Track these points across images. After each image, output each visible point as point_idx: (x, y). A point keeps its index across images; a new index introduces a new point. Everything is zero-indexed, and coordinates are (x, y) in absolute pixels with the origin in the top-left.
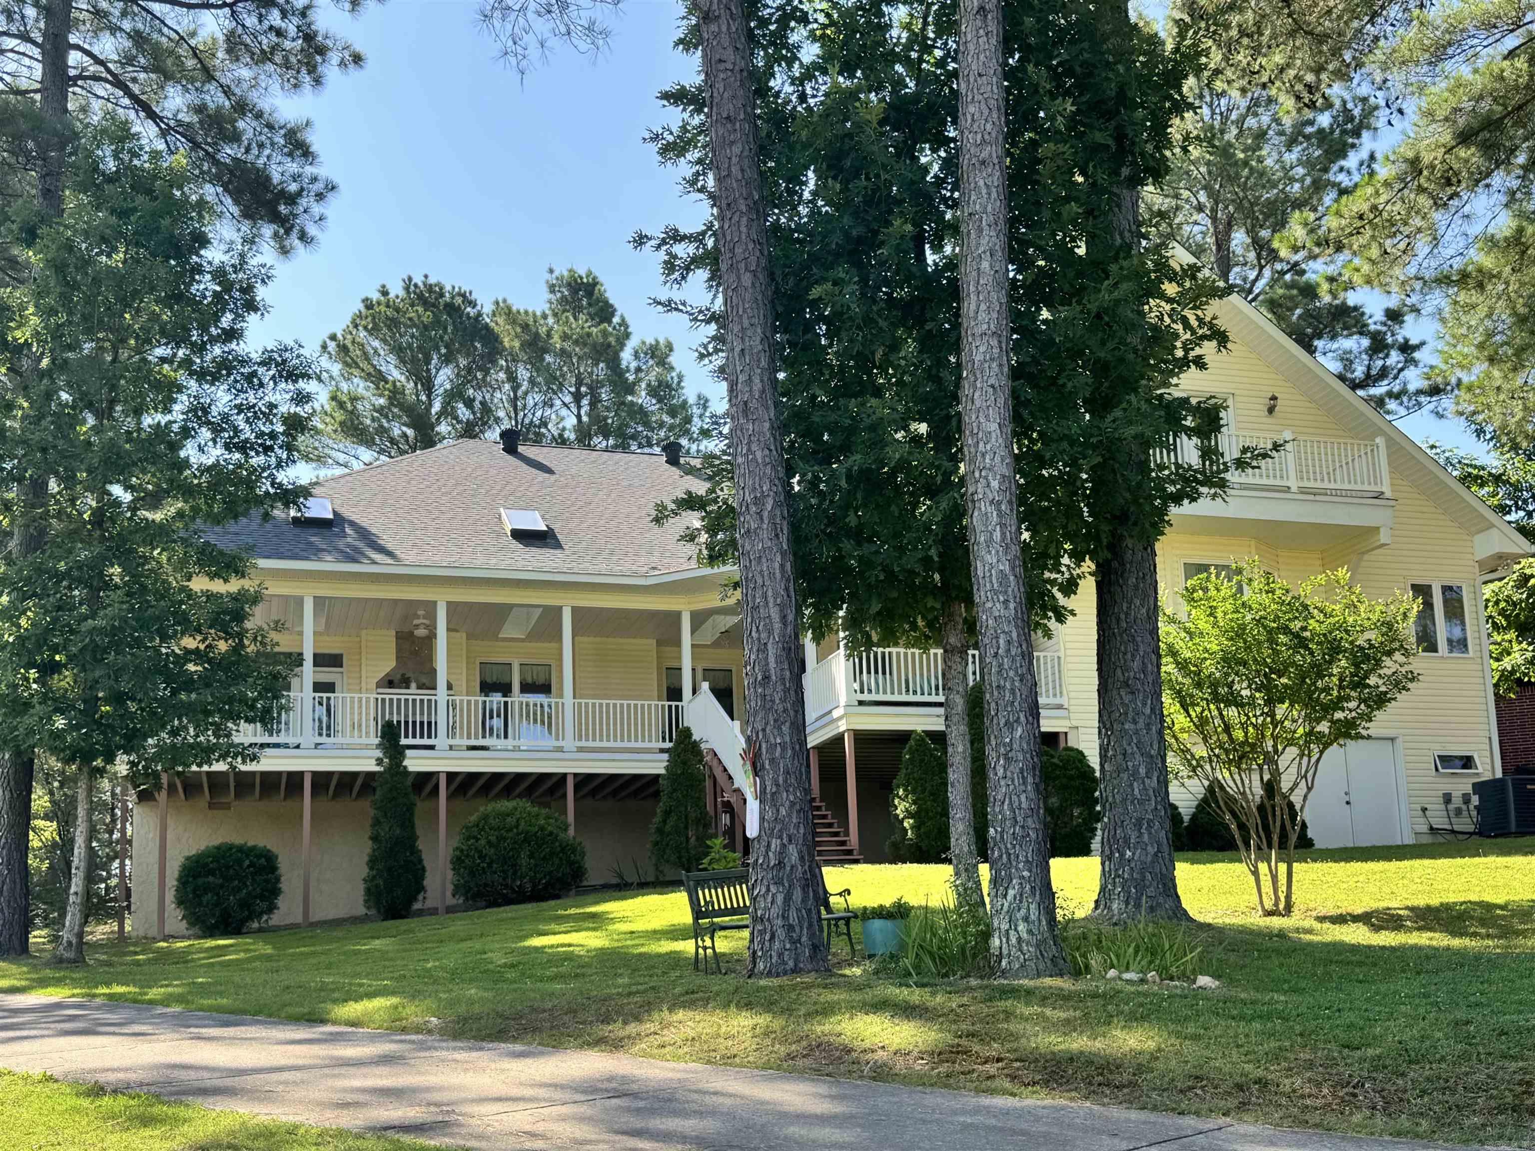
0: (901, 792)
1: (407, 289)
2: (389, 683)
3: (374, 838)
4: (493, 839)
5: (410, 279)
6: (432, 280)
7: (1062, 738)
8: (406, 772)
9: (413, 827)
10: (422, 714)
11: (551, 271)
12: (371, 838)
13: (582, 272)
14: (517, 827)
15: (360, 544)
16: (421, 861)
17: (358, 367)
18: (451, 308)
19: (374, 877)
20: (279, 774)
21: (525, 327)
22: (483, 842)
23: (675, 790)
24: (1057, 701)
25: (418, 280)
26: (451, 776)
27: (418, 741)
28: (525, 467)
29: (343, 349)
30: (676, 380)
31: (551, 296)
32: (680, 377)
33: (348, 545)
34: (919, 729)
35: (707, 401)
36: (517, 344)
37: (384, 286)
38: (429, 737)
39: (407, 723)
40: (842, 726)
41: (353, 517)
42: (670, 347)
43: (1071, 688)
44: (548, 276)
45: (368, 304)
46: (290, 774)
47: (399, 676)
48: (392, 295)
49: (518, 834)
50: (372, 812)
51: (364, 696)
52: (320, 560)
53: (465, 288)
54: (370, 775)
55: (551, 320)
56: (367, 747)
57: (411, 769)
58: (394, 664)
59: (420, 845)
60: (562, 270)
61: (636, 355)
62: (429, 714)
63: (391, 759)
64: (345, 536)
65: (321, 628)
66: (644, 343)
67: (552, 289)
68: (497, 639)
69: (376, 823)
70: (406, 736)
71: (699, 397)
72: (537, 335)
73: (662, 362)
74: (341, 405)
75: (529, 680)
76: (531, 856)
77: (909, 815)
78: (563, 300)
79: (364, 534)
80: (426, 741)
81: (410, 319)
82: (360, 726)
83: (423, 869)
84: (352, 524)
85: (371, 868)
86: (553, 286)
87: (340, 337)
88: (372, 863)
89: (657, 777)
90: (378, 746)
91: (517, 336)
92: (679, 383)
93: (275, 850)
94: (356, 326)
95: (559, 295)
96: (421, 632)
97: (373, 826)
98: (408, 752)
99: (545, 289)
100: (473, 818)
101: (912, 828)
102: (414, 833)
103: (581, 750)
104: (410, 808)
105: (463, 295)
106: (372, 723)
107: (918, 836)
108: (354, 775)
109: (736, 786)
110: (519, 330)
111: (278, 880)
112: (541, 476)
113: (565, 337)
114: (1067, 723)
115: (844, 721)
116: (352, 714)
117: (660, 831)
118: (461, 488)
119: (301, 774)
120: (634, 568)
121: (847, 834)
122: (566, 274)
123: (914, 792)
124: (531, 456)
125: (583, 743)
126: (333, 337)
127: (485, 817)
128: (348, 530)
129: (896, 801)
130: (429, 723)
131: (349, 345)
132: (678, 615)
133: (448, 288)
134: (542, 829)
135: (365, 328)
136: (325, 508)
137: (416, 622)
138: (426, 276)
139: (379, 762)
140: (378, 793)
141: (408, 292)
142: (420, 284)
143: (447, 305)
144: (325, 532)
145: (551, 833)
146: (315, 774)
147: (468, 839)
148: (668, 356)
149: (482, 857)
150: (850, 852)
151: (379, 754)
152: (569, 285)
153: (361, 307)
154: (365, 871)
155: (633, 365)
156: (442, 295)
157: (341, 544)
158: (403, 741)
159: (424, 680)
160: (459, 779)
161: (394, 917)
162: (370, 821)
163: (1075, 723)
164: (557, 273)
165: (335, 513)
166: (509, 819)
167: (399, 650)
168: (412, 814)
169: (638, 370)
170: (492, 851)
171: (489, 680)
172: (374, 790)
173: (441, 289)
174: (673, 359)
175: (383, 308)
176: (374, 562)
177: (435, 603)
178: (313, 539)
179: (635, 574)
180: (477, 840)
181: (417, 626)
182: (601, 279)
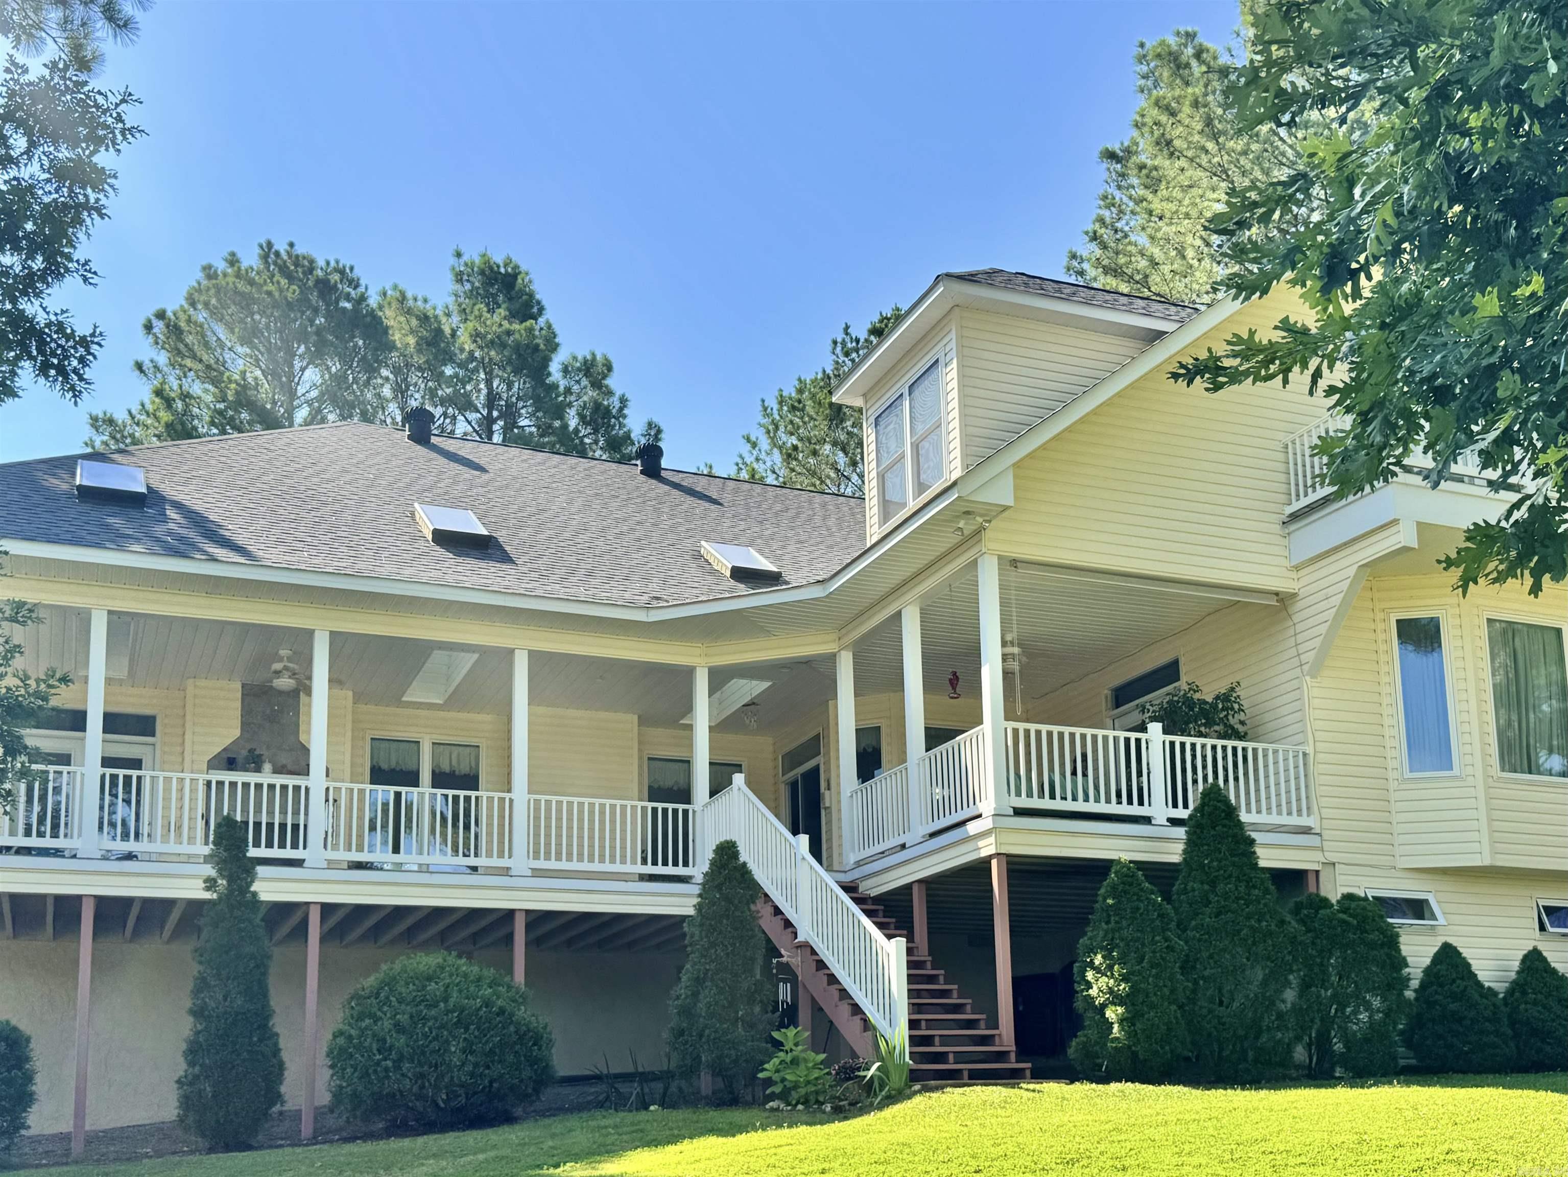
0: (1098, 960)
1: (265, 257)
2: (229, 761)
3: (198, 1013)
4: (403, 1018)
5: (270, 245)
6: (300, 250)
7: (1311, 879)
8: (254, 900)
9: (265, 994)
10: (284, 811)
11: (459, 255)
12: (192, 1012)
13: (498, 258)
14: (446, 1000)
15: (192, 534)
16: (276, 1051)
17: (194, 357)
18: (325, 287)
19: (196, 1077)
20: (43, 897)
21: (424, 319)
22: (387, 1024)
23: (713, 945)
24: (1304, 821)
25: (281, 246)
26: (327, 909)
27: (276, 853)
28: (442, 461)
29: (175, 330)
30: (617, 404)
31: (458, 287)
32: (623, 401)
33: (170, 533)
34: (1125, 857)
35: (659, 431)
36: (411, 340)
37: (233, 254)
38: (295, 846)
39: (257, 825)
40: (987, 848)
41: (180, 498)
42: (609, 367)
43: (1324, 801)
44: (453, 261)
45: (209, 272)
46: (60, 900)
47: (244, 753)
48: (244, 265)
49: (448, 1012)
50: (195, 969)
51: (187, 776)
52: (121, 548)
53: (346, 262)
54: (195, 906)
55: (455, 319)
56: (189, 859)
57: (264, 897)
58: (237, 733)
59: (278, 1024)
60: (473, 255)
61: (566, 370)
62: (296, 812)
63: (230, 880)
64: (165, 519)
65: (122, 672)
66: (575, 358)
67: (459, 278)
68: (399, 703)
69: (201, 986)
70: (257, 844)
71: (650, 425)
72: (439, 331)
73: (597, 384)
74: (168, 403)
75: (446, 768)
76: (468, 1050)
77: (1116, 999)
78: (472, 294)
79: (196, 520)
80: (288, 853)
81: (269, 293)
82: (179, 828)
83: (281, 1066)
84: (178, 506)
85: (191, 1064)
86: (461, 273)
87: (169, 314)
88: (193, 1052)
89: (681, 920)
90: (207, 859)
91: (412, 331)
92: (621, 409)
93: (24, 1025)
94: (193, 304)
95: (468, 286)
96: (284, 683)
97: (196, 992)
98: (262, 871)
99: (450, 276)
100: (371, 981)
101: (1121, 1021)
102: (266, 1006)
103: (538, 873)
104: (261, 966)
105: (342, 272)
106: (200, 824)
107: (1131, 1034)
108: (168, 904)
109: (801, 938)
110: (414, 322)
111: (29, 1078)
112: (468, 473)
113: (476, 336)
114: (1318, 856)
115: (992, 839)
116: (166, 808)
117: (686, 1012)
118: (348, 477)
119: (78, 899)
120: (627, 595)
121: (994, 1023)
122: (478, 260)
123: (1122, 961)
124: (451, 449)
125: (542, 864)
126: (161, 315)
127: (390, 982)
128: (171, 513)
129: (1090, 975)
130: (296, 827)
131: (182, 324)
132: (688, 673)
133: (321, 263)
134: (487, 1004)
135: (206, 305)
136: (134, 479)
137: (277, 666)
138: (291, 245)
139: (210, 884)
140: (205, 935)
141: (266, 262)
142: (284, 256)
143: (318, 281)
144: (134, 513)
145: (502, 1011)
146: (101, 902)
147: (360, 1018)
148: (605, 377)
149: (384, 1049)
150: (1001, 1056)
151: (210, 871)
152: (482, 272)
153: (200, 275)
154: (181, 1068)
155: (563, 384)
156: (311, 270)
157: (159, 530)
158: (253, 852)
159: (284, 759)
160: (340, 915)
161: (228, 1148)
162: (190, 985)
163: (1332, 857)
164: (466, 258)
165: (148, 487)
166: (432, 986)
167: (247, 712)
168: (264, 974)
169: (568, 391)
170: (403, 1039)
171: (385, 766)
172: (199, 930)
173: (312, 262)
174: (611, 382)
175: (231, 279)
176: (213, 559)
177: (310, 633)
178: (111, 520)
179: (631, 605)
180: (376, 1020)
181: (278, 673)
182: (523, 268)
